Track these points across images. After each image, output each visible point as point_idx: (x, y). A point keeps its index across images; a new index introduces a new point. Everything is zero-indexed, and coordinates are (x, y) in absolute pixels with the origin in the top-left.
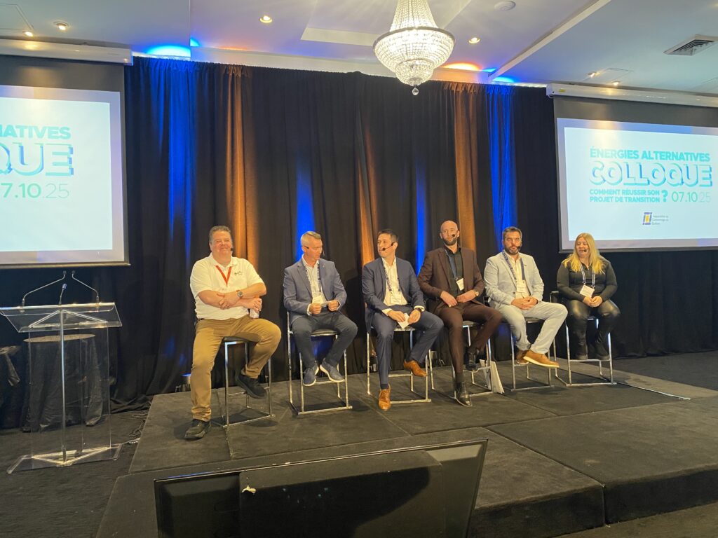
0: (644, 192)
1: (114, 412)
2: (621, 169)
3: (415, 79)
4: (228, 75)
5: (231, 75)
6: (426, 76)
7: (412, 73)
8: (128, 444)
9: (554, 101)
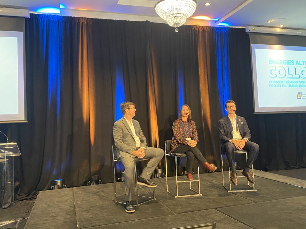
0: (297, 82)
2: (285, 70)
3: (176, 24)
4: (80, 23)
5: (81, 22)
6: (182, 22)
7: (175, 21)
8: (24, 219)
9: (250, 35)
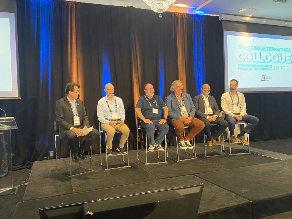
0: (262, 66)
1: (14, 170)
2: (252, 55)
3: (160, 10)
5: (70, 6)
7: (159, 7)
8: (22, 186)
9: (223, 22)
